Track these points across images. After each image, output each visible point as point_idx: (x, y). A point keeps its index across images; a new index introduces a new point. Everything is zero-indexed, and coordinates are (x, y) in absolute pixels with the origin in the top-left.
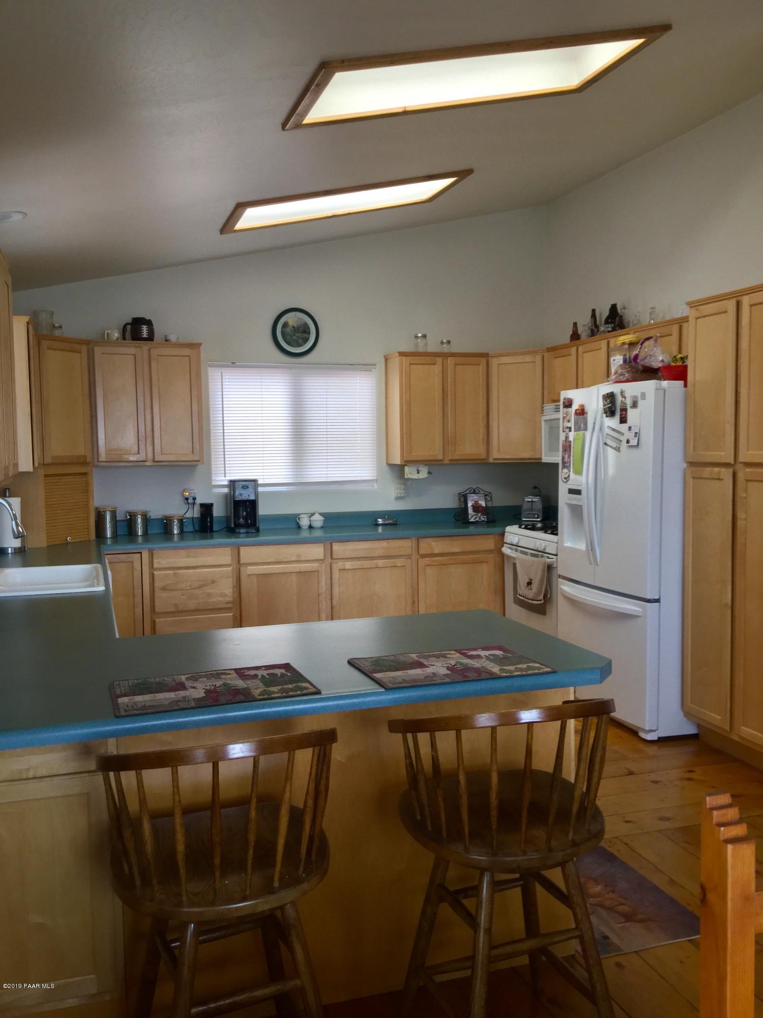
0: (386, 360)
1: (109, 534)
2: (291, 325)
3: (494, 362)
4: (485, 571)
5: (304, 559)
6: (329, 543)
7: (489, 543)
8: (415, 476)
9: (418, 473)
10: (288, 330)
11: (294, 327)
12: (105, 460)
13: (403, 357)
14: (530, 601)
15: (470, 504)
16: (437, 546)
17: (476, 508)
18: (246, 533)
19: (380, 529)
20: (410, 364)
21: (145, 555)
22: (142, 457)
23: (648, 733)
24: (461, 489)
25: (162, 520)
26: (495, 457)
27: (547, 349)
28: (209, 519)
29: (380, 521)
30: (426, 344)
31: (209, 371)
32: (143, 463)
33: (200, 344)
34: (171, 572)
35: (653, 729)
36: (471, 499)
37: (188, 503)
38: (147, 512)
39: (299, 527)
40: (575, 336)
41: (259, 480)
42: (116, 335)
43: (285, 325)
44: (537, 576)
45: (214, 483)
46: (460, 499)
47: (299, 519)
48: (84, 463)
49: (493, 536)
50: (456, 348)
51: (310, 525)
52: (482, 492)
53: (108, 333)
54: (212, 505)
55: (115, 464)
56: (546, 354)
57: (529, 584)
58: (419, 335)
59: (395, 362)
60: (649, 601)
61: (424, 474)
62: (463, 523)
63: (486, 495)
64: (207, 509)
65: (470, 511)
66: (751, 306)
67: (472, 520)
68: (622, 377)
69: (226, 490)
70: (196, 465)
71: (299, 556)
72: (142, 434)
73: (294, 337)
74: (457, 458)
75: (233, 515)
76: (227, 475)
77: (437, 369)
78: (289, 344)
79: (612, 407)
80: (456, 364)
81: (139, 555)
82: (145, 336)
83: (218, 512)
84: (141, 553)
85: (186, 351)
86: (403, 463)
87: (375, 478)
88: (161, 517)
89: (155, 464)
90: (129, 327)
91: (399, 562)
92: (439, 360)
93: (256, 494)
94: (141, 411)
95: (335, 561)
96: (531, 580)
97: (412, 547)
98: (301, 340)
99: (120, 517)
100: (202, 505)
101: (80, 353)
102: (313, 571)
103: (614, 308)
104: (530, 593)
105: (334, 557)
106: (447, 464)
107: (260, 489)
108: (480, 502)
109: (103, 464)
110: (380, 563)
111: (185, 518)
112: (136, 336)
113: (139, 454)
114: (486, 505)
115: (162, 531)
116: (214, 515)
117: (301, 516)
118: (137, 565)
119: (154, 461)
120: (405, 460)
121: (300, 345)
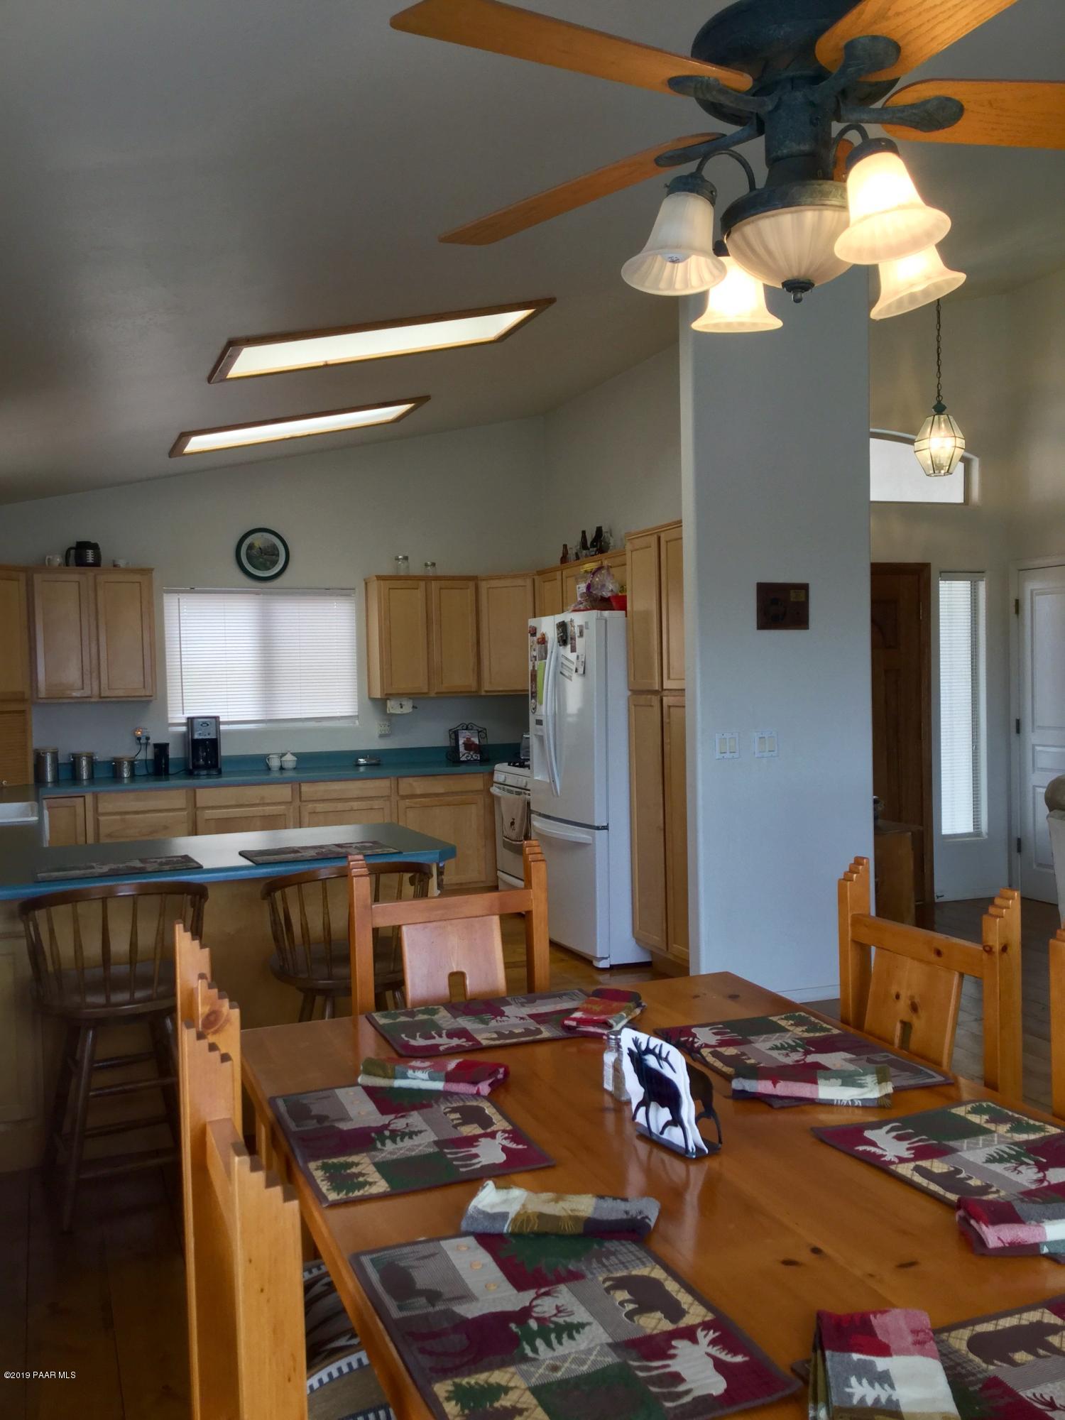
0: (366, 584)
1: (49, 778)
2: (258, 546)
3: (484, 586)
4: (474, 814)
5: (269, 801)
6: (296, 784)
7: (477, 783)
8: (398, 711)
9: (402, 707)
10: (254, 552)
11: (260, 548)
12: (44, 696)
13: (382, 582)
14: (514, 842)
15: (461, 742)
16: (419, 786)
17: (469, 746)
18: (207, 775)
19: (362, 769)
20: (390, 589)
21: (89, 798)
22: (87, 692)
23: (599, 961)
24: (453, 725)
25: (110, 762)
26: (487, 689)
27: (538, 572)
28: (163, 761)
29: (362, 761)
30: (408, 567)
31: (164, 598)
32: (88, 700)
33: (152, 570)
34: (118, 817)
35: (605, 956)
36: (463, 735)
37: (141, 744)
38: (93, 753)
39: (269, 769)
40: (564, 559)
41: (221, 717)
42: (58, 560)
43: (251, 547)
44: (518, 814)
45: (170, 721)
46: (450, 736)
47: (268, 759)
48: (23, 700)
49: (482, 775)
50: (440, 571)
51: (281, 766)
52: (475, 728)
53: (49, 559)
54: (167, 745)
55: (56, 701)
56: (536, 577)
57: (512, 824)
58: (400, 557)
59: (374, 586)
60: (598, 828)
61: (407, 708)
62: (454, 762)
63: (479, 732)
64: (161, 749)
65: (462, 749)
66: (667, 542)
67: (463, 759)
68: (581, 606)
69: (184, 729)
70: (151, 701)
71: (263, 798)
72: (87, 667)
73: (261, 560)
74: (444, 690)
75: (191, 756)
76: (185, 712)
77: (419, 594)
78: (255, 567)
79: (565, 636)
80: (441, 588)
81: (82, 799)
82: (91, 561)
83: (174, 753)
84: (84, 796)
85: (137, 578)
86: (384, 697)
87: (357, 714)
88: (109, 760)
89: (101, 700)
90: (72, 552)
91: (376, 804)
92: (422, 584)
93: (218, 731)
94: (86, 643)
95: (304, 804)
96: (514, 819)
97: (391, 787)
98: (268, 563)
99: (61, 760)
100: (156, 746)
101: (19, 580)
102: (280, 815)
103: (599, 530)
104: (513, 835)
105: (303, 799)
106: (433, 698)
107: (222, 727)
108: (472, 739)
109: (41, 701)
110: (355, 805)
111: (136, 760)
112: (81, 562)
113: (83, 689)
114: (479, 742)
115: (110, 775)
116: (170, 757)
117: (271, 756)
118: (80, 810)
119: (101, 697)
120: (385, 693)
121: (268, 569)
